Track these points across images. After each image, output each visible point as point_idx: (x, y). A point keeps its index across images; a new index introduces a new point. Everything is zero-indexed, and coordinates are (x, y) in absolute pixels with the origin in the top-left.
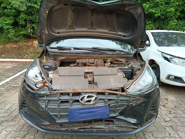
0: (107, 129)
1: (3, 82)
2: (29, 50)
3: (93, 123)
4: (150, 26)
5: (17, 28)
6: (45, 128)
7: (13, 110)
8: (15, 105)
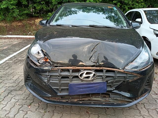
0: (103, 101)
1: (11, 56)
2: (32, 27)
3: (91, 96)
4: (141, 5)
5: (21, 8)
6: (47, 99)
7: (20, 81)
8: (21, 76)
